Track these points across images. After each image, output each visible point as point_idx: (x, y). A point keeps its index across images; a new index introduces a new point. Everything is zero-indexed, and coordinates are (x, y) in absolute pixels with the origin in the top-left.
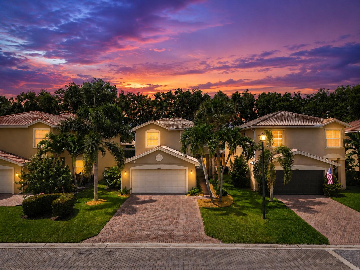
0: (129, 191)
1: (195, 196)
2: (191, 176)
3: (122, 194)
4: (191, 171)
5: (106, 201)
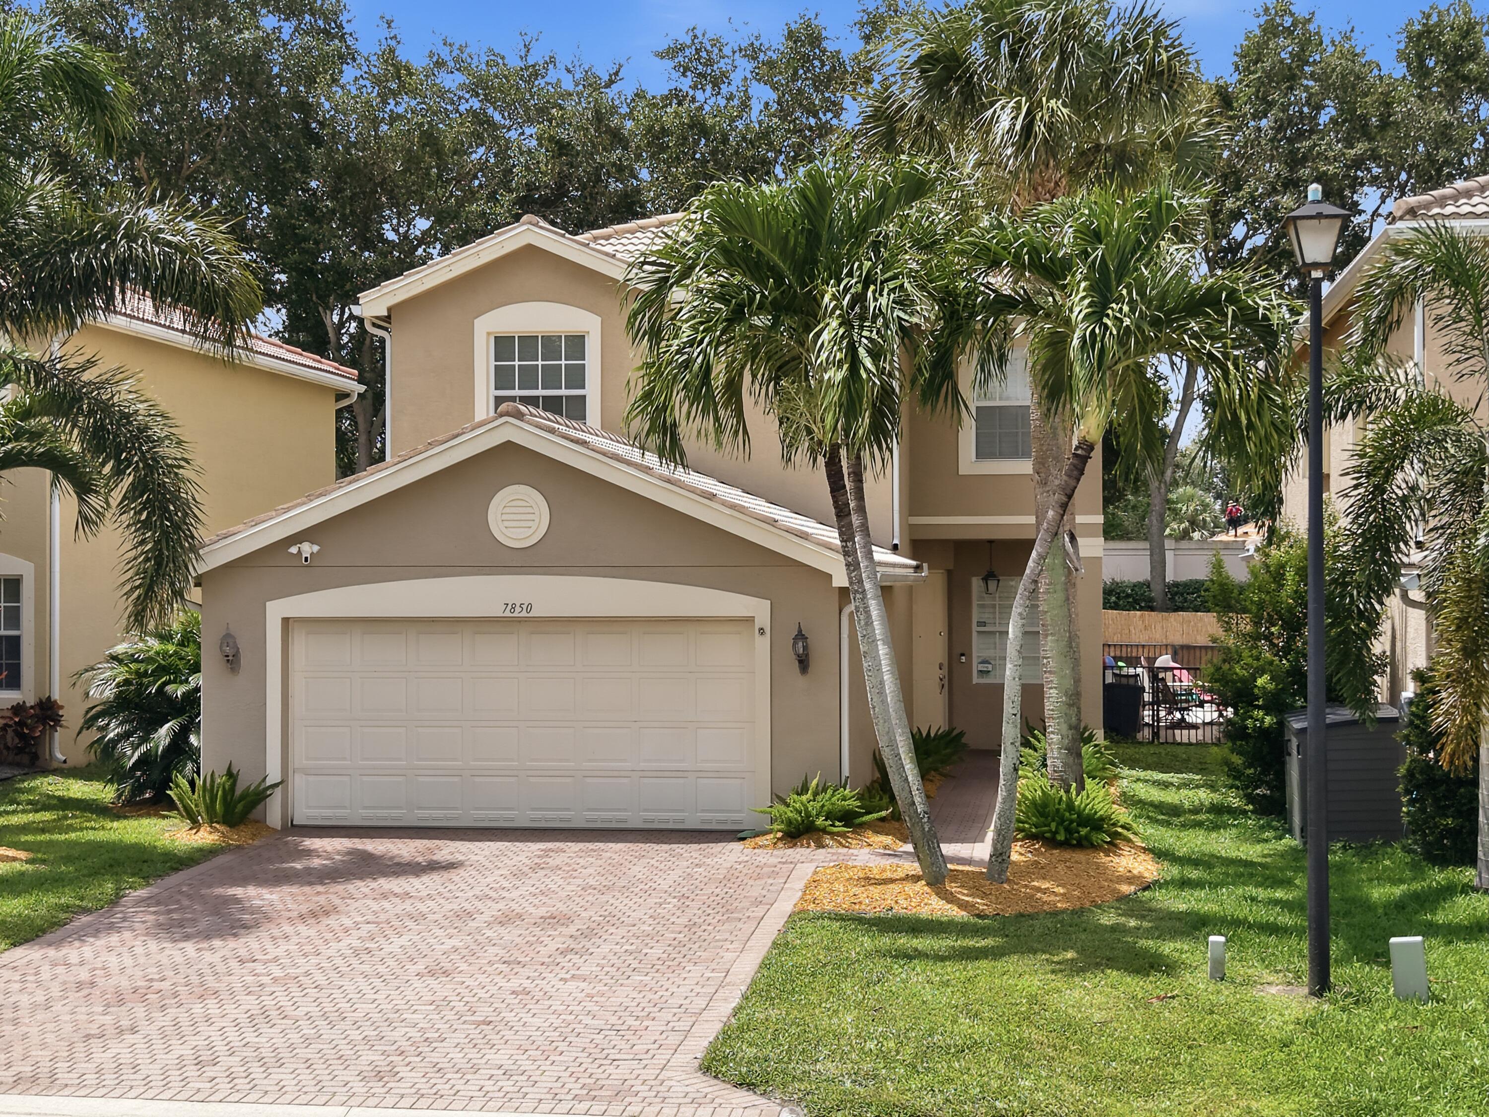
0: (260, 794)
1: (820, 845)
2: (801, 681)
3: (195, 825)
4: (800, 636)
5: (31, 855)
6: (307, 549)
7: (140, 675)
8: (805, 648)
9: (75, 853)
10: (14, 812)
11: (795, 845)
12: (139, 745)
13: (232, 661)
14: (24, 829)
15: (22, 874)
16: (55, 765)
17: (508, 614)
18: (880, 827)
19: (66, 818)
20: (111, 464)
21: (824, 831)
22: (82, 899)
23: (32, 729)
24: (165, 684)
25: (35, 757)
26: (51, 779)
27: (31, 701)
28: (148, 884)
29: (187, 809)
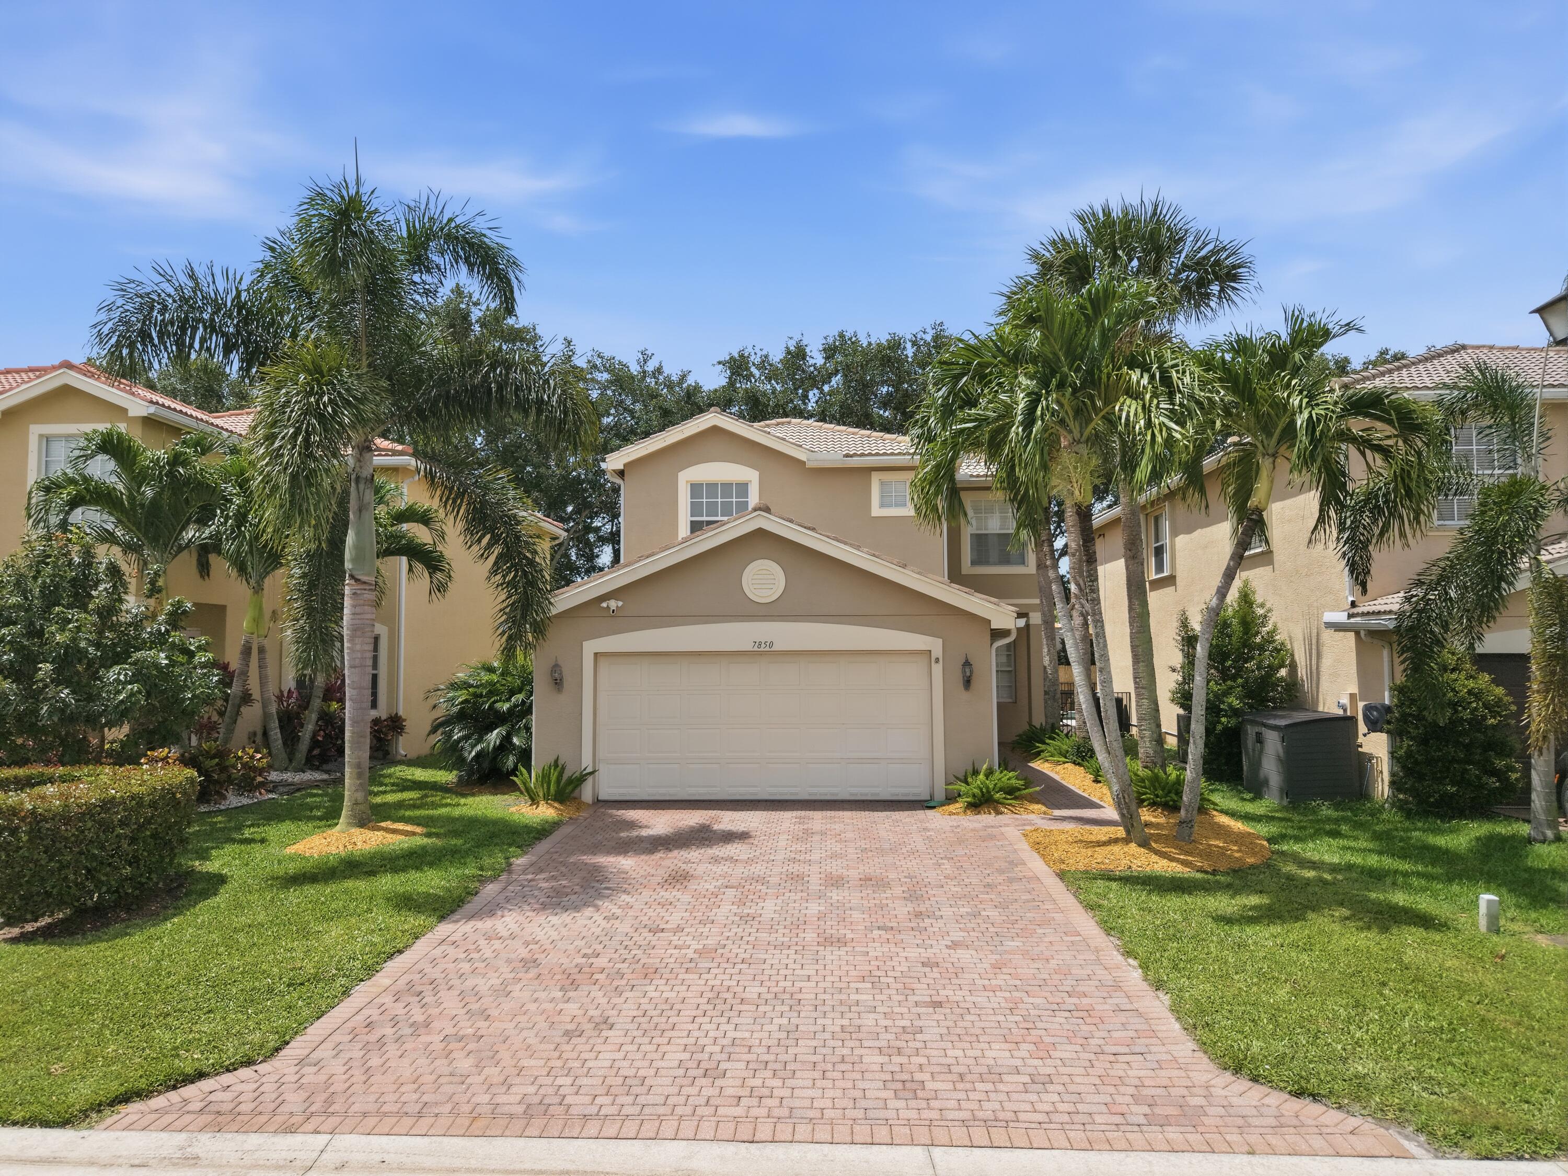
0: (579, 780)
1: (998, 813)
2: (965, 695)
3: (534, 801)
4: (967, 663)
5: (425, 830)
6: (613, 604)
7: (476, 695)
8: (971, 672)
9: (458, 826)
10: (385, 792)
11: (979, 813)
12: (476, 745)
13: (558, 683)
14: (400, 805)
15: (423, 848)
16: (399, 758)
17: (756, 649)
18: (1033, 799)
19: (426, 796)
20: (488, 536)
21: (998, 802)
22: (481, 869)
23: (386, 735)
24: (496, 701)
25: (387, 753)
26: (398, 768)
27: (384, 717)
28: (526, 853)
29: (528, 790)
